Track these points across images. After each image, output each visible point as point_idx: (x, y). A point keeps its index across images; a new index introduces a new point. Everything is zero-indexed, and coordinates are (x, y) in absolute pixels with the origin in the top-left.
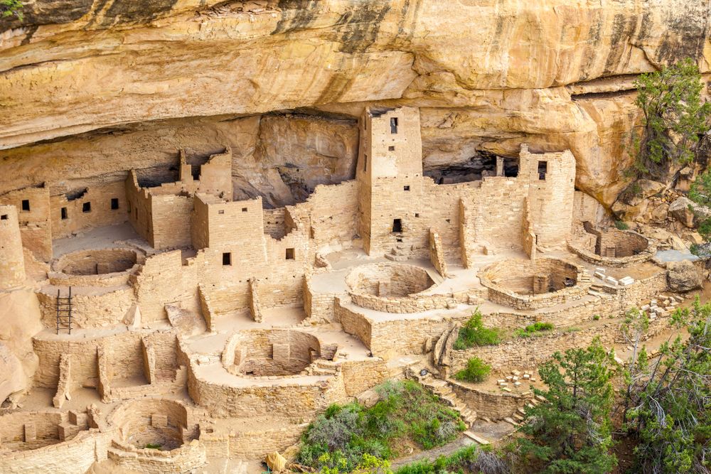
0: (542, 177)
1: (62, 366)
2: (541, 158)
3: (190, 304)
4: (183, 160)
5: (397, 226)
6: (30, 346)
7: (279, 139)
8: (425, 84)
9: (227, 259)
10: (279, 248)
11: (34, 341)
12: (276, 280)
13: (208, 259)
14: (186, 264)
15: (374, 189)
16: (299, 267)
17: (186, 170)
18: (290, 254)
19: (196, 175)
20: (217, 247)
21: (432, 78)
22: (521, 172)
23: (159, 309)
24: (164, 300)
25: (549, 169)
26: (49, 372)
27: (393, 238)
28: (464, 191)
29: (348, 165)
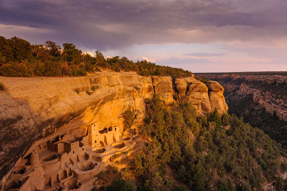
0: (116, 130)
1: (51, 179)
2: (115, 127)
3: (69, 162)
4: (59, 137)
5: (96, 142)
6: (43, 177)
7: (74, 130)
8: (100, 119)
9: (74, 152)
10: (81, 148)
11: (44, 176)
12: (81, 154)
13: (71, 153)
14: (68, 154)
15: (92, 136)
16: (85, 151)
17: (60, 138)
18: (83, 149)
19: (62, 139)
20: (72, 150)
21: (102, 118)
22: (113, 130)
23: (64, 163)
24: (65, 162)
25: (117, 129)
26: (48, 181)
27: (95, 143)
28: (105, 134)
29: (86, 133)
